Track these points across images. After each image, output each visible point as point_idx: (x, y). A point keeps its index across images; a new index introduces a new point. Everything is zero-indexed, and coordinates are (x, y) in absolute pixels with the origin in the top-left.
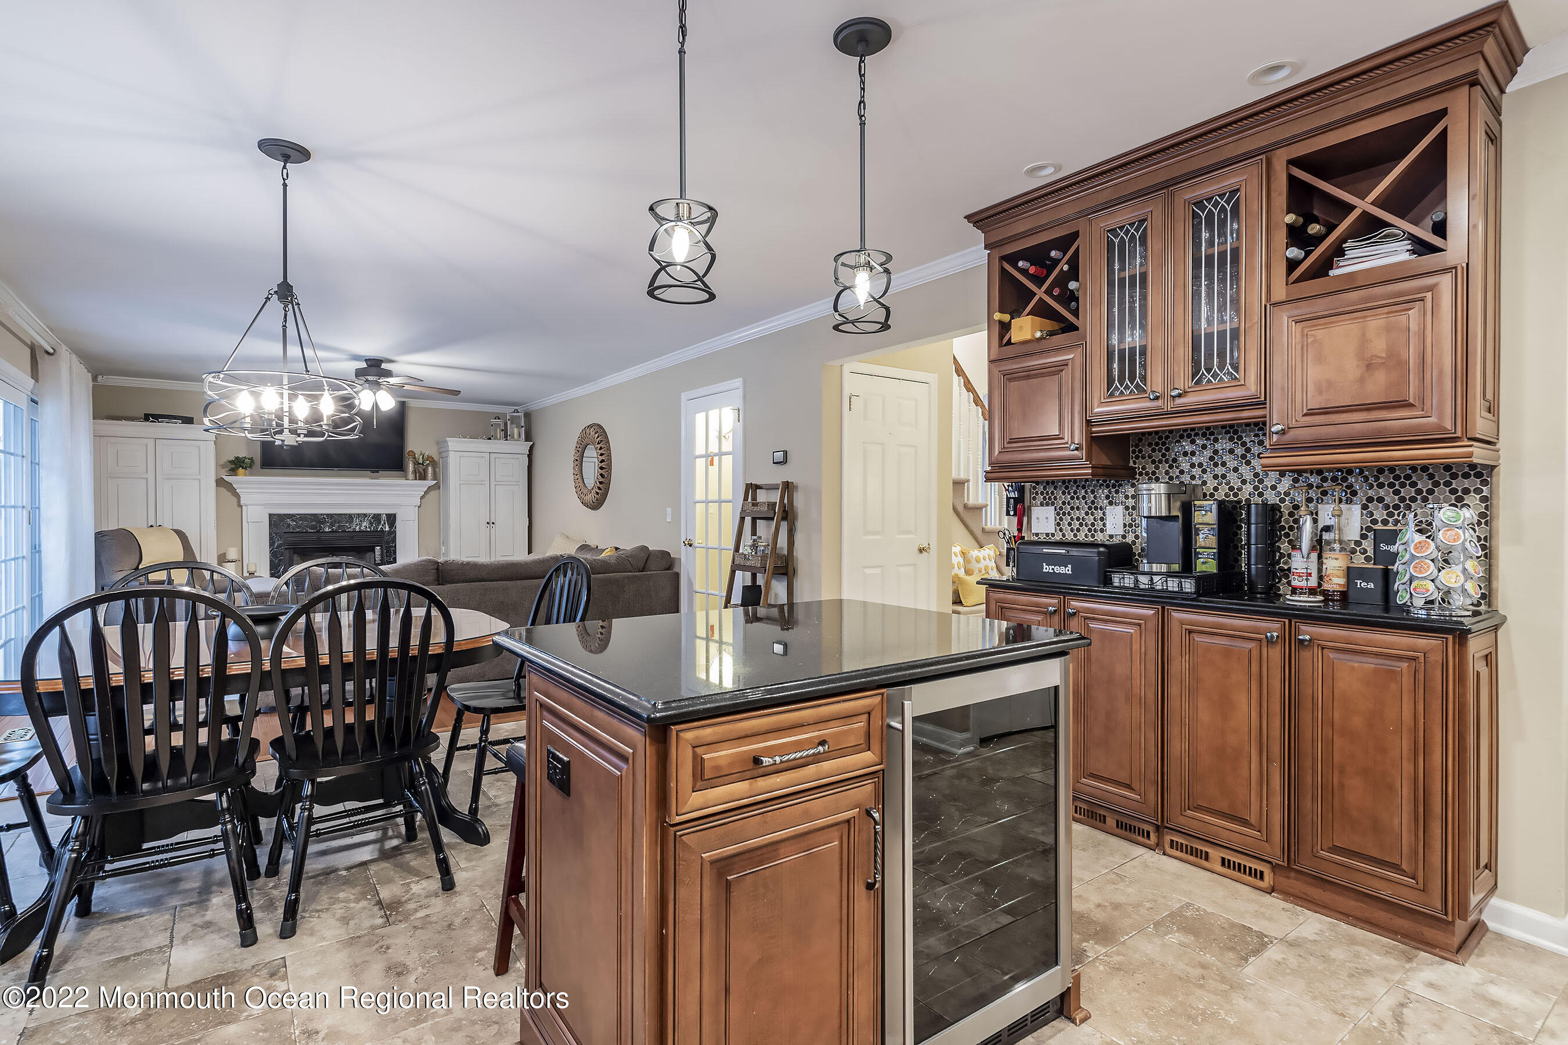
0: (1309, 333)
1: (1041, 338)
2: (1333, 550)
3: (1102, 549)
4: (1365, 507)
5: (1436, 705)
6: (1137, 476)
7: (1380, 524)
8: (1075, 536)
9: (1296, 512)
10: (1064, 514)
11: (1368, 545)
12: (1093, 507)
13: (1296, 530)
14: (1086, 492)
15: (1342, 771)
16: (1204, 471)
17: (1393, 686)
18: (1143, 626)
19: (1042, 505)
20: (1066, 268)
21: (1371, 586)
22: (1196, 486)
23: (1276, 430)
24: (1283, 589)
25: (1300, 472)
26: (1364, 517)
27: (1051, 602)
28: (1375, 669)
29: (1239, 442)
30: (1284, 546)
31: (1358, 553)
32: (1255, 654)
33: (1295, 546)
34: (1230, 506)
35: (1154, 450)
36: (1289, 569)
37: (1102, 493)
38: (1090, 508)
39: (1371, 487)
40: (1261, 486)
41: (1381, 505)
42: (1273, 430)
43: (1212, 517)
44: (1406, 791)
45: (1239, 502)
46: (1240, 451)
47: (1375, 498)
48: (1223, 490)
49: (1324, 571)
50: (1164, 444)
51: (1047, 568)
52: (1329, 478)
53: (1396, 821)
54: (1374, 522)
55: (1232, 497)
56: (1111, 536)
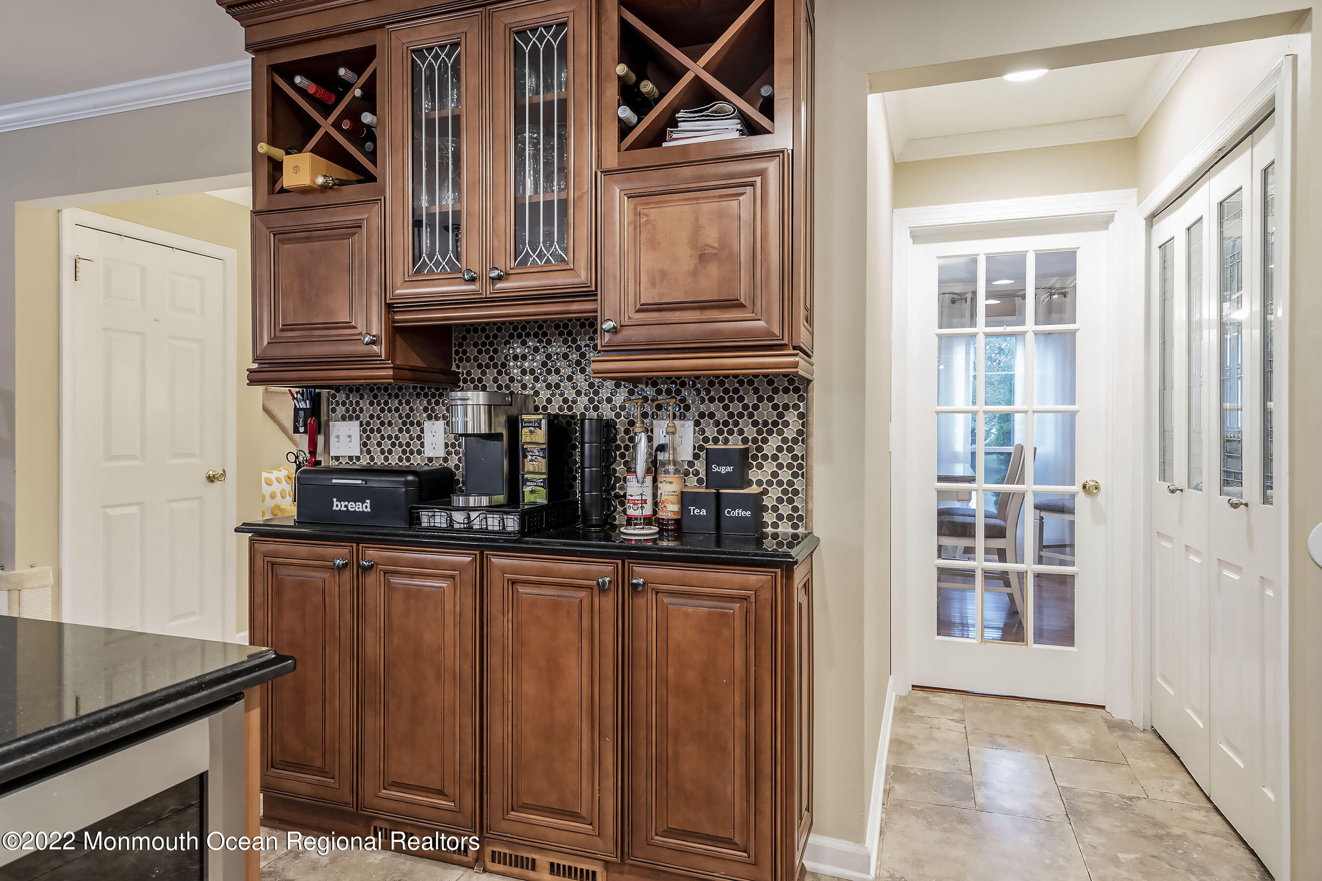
0: (642, 211)
1: (324, 188)
2: (667, 472)
3: (410, 478)
4: (697, 424)
5: (766, 650)
6: (461, 384)
7: (711, 442)
8: (386, 459)
9: (631, 429)
10: (372, 431)
11: (700, 466)
12: (408, 422)
13: (631, 450)
14: (400, 403)
15: (676, 739)
16: (536, 380)
17: (726, 632)
18: (458, 579)
19: (343, 418)
20: (358, 93)
21: (704, 512)
22: (527, 396)
23: (608, 328)
24: (620, 519)
25: (635, 381)
26: (697, 434)
27: (339, 554)
28: (709, 613)
29: (574, 346)
30: (620, 469)
31: (691, 475)
32: (586, 604)
33: (631, 470)
34: (564, 421)
35: (480, 352)
36: (625, 496)
37: (419, 405)
38: (404, 423)
39: (703, 401)
40: (596, 398)
41: (711, 421)
42: (604, 327)
43: (541, 436)
44: (739, 752)
45: (573, 417)
46: (575, 356)
47: (707, 413)
48: (557, 402)
49: (659, 497)
50: (492, 344)
51: (338, 505)
52: (664, 390)
53: (729, 790)
54: (706, 440)
55: (566, 411)
56: (430, 460)
